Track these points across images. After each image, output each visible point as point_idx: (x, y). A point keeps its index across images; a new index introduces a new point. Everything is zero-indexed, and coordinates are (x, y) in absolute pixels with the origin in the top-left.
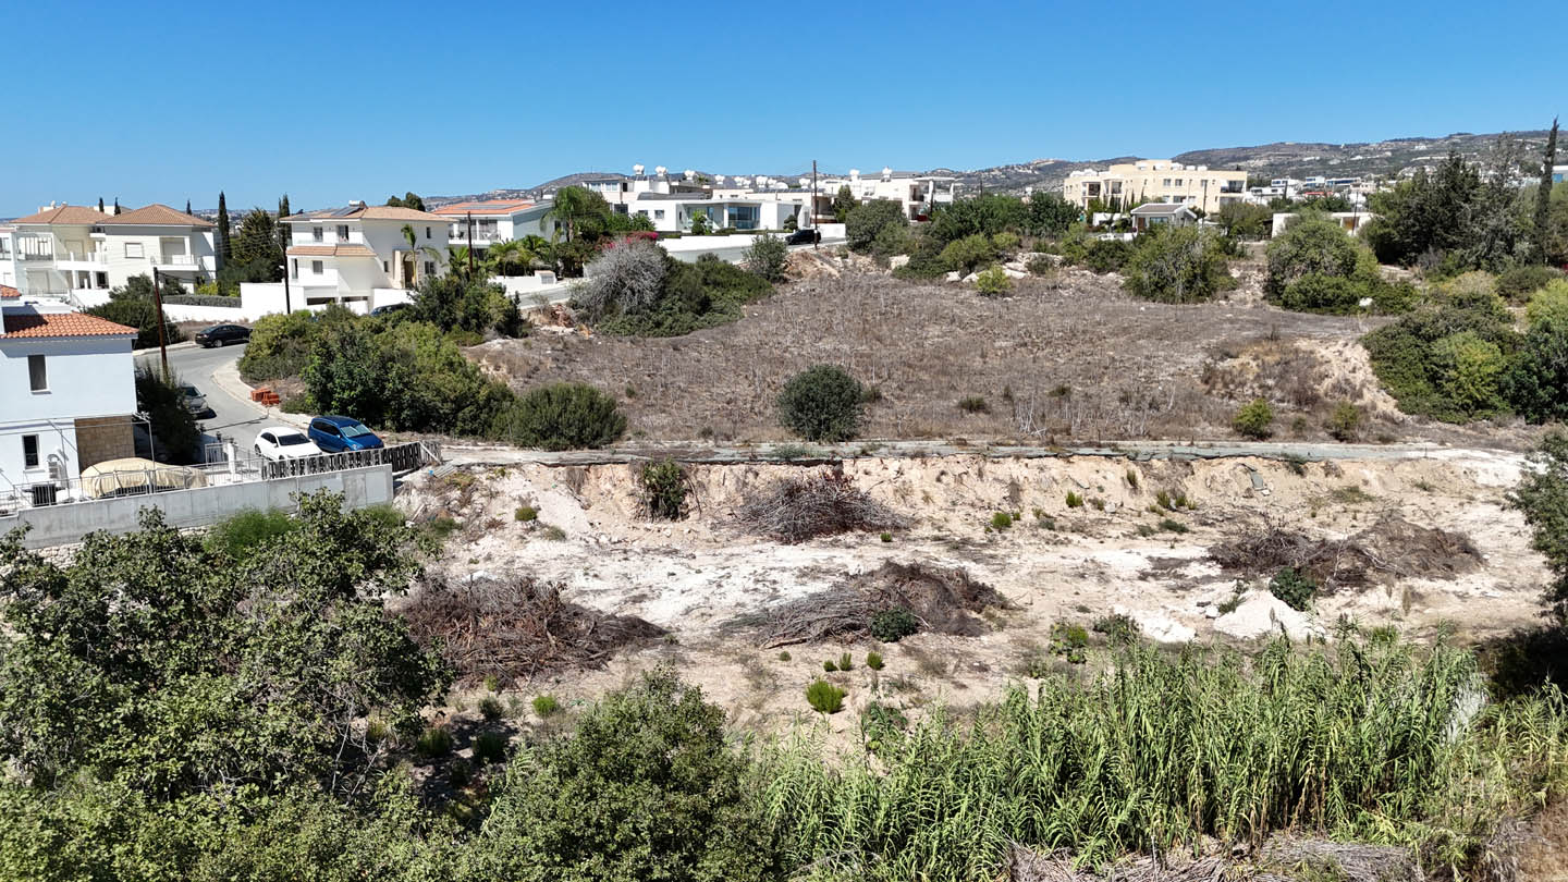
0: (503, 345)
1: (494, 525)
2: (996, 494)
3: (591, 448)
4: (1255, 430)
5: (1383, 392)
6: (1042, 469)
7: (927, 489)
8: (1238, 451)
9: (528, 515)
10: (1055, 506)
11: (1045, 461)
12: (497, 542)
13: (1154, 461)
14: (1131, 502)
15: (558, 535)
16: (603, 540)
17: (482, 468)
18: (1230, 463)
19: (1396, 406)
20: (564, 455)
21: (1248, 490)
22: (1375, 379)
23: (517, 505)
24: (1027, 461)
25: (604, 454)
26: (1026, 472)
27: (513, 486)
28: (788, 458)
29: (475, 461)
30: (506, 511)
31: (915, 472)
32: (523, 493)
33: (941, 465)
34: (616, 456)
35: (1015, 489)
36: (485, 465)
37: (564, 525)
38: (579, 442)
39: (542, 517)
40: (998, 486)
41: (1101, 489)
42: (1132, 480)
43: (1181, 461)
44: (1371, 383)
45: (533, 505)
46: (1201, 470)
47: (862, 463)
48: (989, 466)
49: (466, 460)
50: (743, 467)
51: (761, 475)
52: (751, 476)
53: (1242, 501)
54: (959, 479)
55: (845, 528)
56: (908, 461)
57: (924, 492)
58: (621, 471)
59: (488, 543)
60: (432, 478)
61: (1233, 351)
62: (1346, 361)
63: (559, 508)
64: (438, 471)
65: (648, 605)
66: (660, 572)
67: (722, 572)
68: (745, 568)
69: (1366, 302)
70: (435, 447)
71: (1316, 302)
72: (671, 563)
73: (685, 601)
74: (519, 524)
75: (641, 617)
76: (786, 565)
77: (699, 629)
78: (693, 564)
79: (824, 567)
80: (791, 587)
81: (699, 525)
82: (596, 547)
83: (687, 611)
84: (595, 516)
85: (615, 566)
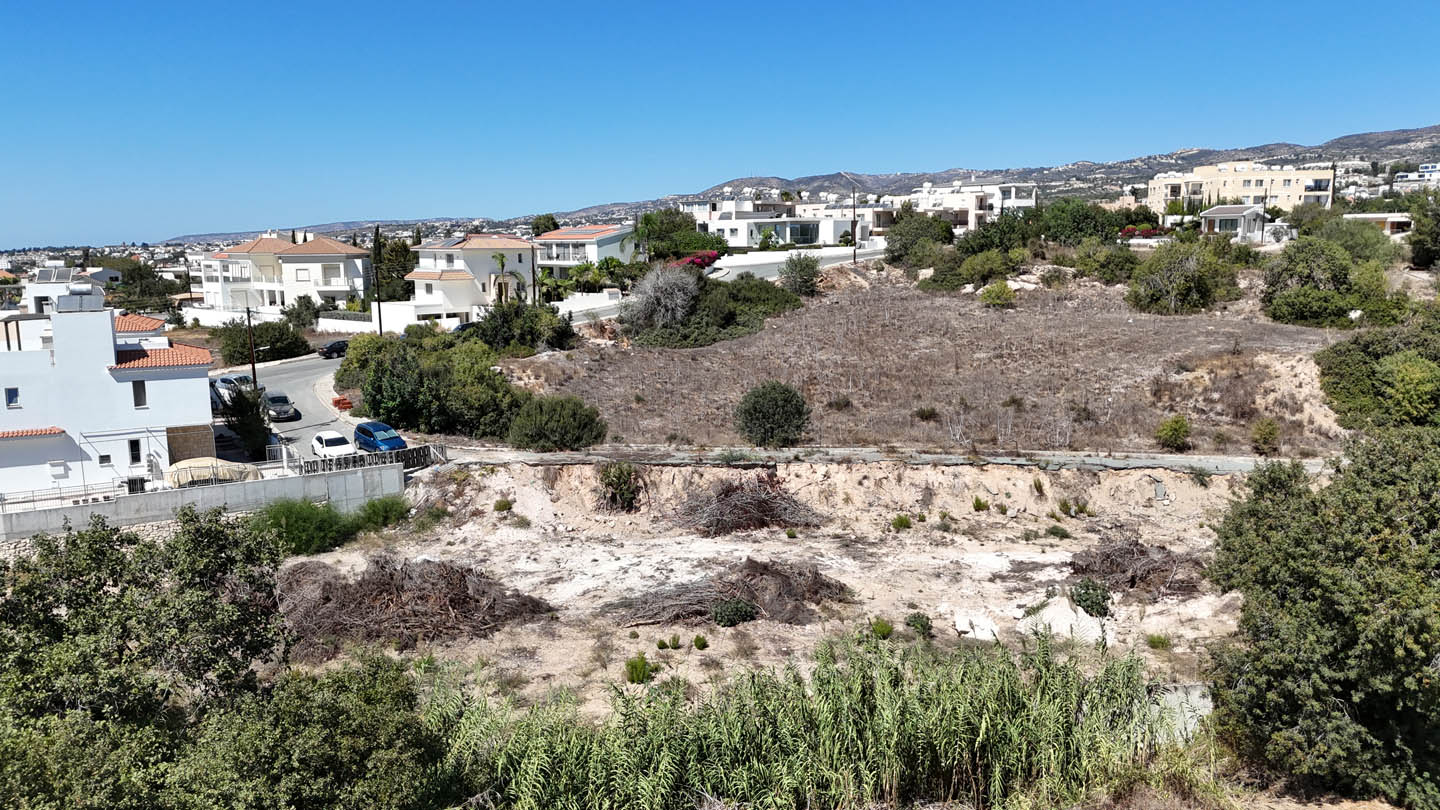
0: (550, 356)
1: (478, 513)
2: (909, 497)
3: (572, 450)
4: (1176, 443)
5: (1326, 407)
6: (956, 476)
7: (849, 491)
8: (1150, 463)
9: (505, 506)
10: (962, 510)
11: (960, 468)
12: (477, 527)
13: (1064, 471)
14: (1033, 507)
15: (524, 523)
16: (561, 528)
17: (477, 467)
18: (1140, 473)
19: (1336, 421)
20: (547, 456)
21: (1149, 499)
22: (1322, 393)
23: (498, 498)
24: (944, 468)
25: (578, 456)
26: (941, 478)
27: (499, 482)
28: (729, 462)
29: (474, 460)
30: (487, 502)
31: (840, 477)
32: (505, 488)
33: (865, 470)
34: (590, 457)
35: (928, 494)
36: (480, 463)
37: (530, 516)
38: (561, 446)
39: (516, 509)
40: (913, 490)
41: (1008, 495)
42: (1039, 487)
43: (1089, 471)
44: (1315, 397)
45: (510, 498)
46: (1108, 481)
47: (794, 468)
48: (908, 472)
49: (468, 459)
50: (690, 469)
51: (706, 476)
52: (696, 476)
53: (1140, 510)
54: (879, 483)
55: (762, 524)
56: (834, 467)
57: (846, 494)
58: (588, 471)
59: (470, 529)
60: (436, 474)
61: (1190, 365)
62: (1295, 376)
63: (533, 502)
64: (442, 469)
65: (558, 586)
66: (588, 557)
67: (636, 560)
68: (657, 557)
69: (1354, 315)
70: (442, 450)
71: (1305, 315)
72: (599, 551)
73: (591, 584)
74: (496, 513)
75: (546, 597)
76: (691, 556)
77: (586, 607)
78: (618, 552)
79: (721, 559)
80: (682, 575)
81: (641, 519)
82: (552, 535)
83: (584, 593)
84: (558, 507)
85: (556, 551)
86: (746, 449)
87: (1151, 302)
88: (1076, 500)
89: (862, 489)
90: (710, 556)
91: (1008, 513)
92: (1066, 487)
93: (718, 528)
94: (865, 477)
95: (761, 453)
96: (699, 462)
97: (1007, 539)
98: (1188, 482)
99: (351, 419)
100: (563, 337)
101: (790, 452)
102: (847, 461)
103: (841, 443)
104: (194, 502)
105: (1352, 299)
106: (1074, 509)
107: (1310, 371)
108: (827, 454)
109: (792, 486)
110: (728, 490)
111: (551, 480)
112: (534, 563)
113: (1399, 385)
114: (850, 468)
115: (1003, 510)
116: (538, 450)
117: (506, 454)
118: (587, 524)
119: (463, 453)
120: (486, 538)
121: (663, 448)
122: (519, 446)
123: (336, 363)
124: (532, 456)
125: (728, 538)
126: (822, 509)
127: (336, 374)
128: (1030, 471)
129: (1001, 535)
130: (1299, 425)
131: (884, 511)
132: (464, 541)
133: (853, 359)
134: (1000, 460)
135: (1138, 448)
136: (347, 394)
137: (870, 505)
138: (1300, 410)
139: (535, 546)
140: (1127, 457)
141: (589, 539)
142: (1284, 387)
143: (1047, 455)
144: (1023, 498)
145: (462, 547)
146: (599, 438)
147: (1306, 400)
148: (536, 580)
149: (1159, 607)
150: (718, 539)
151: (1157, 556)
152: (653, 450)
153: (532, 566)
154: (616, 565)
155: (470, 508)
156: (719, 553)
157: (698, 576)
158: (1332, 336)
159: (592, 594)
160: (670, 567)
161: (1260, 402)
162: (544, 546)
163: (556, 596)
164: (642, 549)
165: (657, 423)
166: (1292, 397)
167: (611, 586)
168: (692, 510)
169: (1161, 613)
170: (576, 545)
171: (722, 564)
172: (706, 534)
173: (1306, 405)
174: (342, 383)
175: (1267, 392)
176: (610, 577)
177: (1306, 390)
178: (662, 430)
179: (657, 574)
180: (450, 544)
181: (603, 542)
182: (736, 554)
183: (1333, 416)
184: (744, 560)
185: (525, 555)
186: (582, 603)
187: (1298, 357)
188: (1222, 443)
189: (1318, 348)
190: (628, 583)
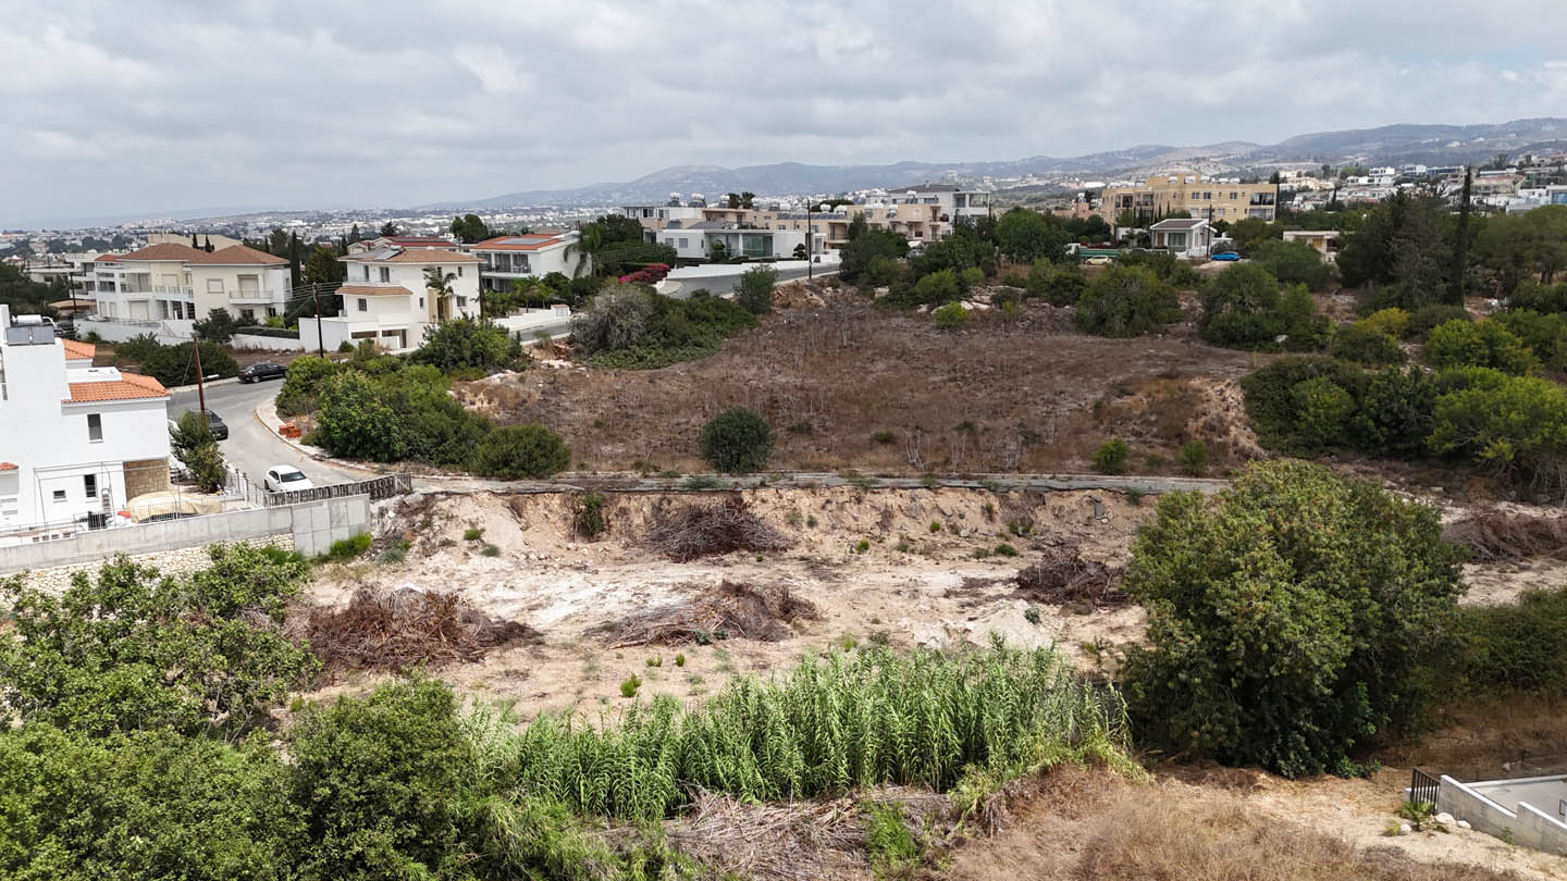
0: (502, 379)
2: (869, 520)
3: (539, 478)
4: (1110, 463)
5: (1249, 430)
6: (913, 499)
7: (814, 514)
8: (1089, 484)
9: (474, 536)
10: (915, 531)
11: (917, 491)
12: (448, 557)
13: (1012, 492)
14: (984, 527)
15: (492, 552)
16: (532, 556)
17: (443, 496)
18: (1082, 494)
19: (1258, 442)
20: (513, 485)
21: (1089, 518)
22: (1246, 417)
23: (468, 527)
24: (902, 492)
25: (545, 485)
26: (899, 501)
27: (467, 510)
28: (696, 488)
29: (440, 489)
31: (806, 503)
32: (473, 517)
33: (828, 494)
34: (557, 486)
35: (886, 517)
36: (447, 493)
37: (500, 544)
38: (527, 474)
39: (485, 537)
40: (874, 513)
41: (961, 516)
42: (989, 509)
43: (1034, 493)
44: (1240, 420)
45: (479, 527)
46: (1053, 501)
47: (762, 493)
48: (868, 496)
49: (433, 488)
50: (658, 495)
51: (674, 503)
52: (665, 503)
53: (1081, 529)
54: (841, 507)
55: (730, 549)
56: (798, 491)
57: (810, 517)
58: (556, 501)
59: (441, 559)
60: (402, 504)
61: (1130, 389)
62: (1224, 400)
63: (501, 528)
64: (409, 499)
65: (539, 613)
66: (563, 585)
67: (612, 586)
68: (634, 583)
69: (1281, 339)
70: (407, 479)
71: (1235, 339)
72: (577, 577)
73: (572, 609)
74: (466, 542)
75: (529, 623)
76: (666, 581)
77: (568, 633)
78: (594, 578)
79: (695, 583)
80: (659, 599)
81: (612, 545)
82: (524, 562)
83: (566, 619)
84: (531, 535)
85: (532, 578)
86: (713, 475)
87: (1098, 325)
88: (1023, 519)
89: (825, 512)
90: (684, 580)
91: (963, 533)
92: (1013, 508)
93: (686, 554)
94: (828, 502)
95: (728, 480)
96: (668, 490)
97: (960, 557)
98: (1123, 502)
99: (302, 447)
100: (515, 357)
101: (757, 479)
102: (810, 487)
103: (804, 468)
104: (156, 537)
105: (1279, 324)
106: (1020, 529)
107: (1234, 395)
108: (792, 479)
109: (759, 511)
110: (696, 516)
111: (516, 510)
112: (511, 591)
113: (1311, 410)
114: (813, 493)
115: (955, 530)
116: (503, 479)
117: (470, 483)
118: (560, 552)
119: (426, 483)
120: (460, 567)
121: (631, 475)
122: (483, 475)
123: (276, 388)
124: (500, 486)
125: (700, 562)
126: (789, 532)
127: (278, 400)
128: (981, 493)
129: (954, 554)
130: (1224, 446)
131: (846, 534)
132: (436, 571)
133: (811, 382)
134: (954, 483)
135: (1080, 470)
136: (293, 422)
137: (834, 528)
138: (1226, 433)
139: (510, 574)
140: (1070, 479)
141: (562, 567)
142: (1214, 410)
143: (997, 478)
144: (974, 520)
145: (435, 577)
146: (564, 466)
147: (1232, 423)
148: (516, 607)
149: (1093, 616)
150: (690, 564)
151: (1092, 571)
152: (620, 477)
153: (511, 594)
154: (593, 591)
155: (440, 538)
156: (692, 577)
157: (676, 600)
158: (1260, 360)
159: (574, 619)
160: (647, 592)
161: (1192, 425)
162: (518, 574)
163: (539, 621)
164: (616, 575)
165: (620, 449)
166: (1221, 420)
167: (592, 610)
168: (662, 537)
169: (1094, 622)
170: (550, 574)
171: (696, 587)
172: (677, 560)
173: (1232, 428)
174: (284, 409)
175: (1197, 417)
176: (589, 602)
177: (1232, 414)
178: (626, 456)
179: (634, 599)
180: (424, 574)
181: (577, 569)
182: (710, 578)
183: (1256, 438)
184: (719, 582)
185: (501, 583)
186: (567, 628)
187: (1228, 380)
188: (1155, 466)
189: (1245, 373)
190: (608, 607)
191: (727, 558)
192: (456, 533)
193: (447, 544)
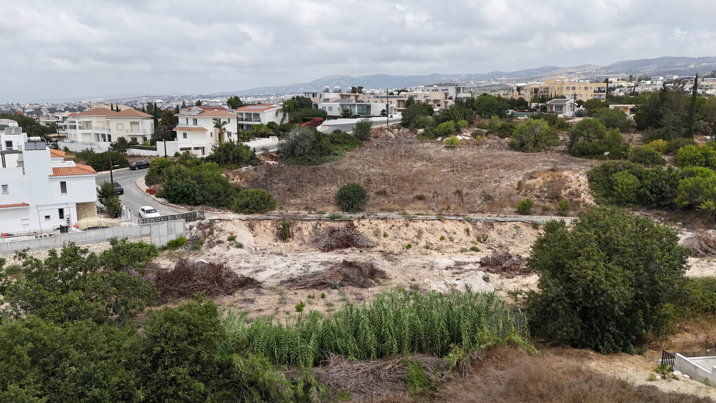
0: (247, 169)
2: (412, 234)
4: (526, 211)
5: (590, 195)
6: (432, 225)
7: (386, 231)
8: (515, 219)
9: (232, 239)
10: (434, 240)
11: (434, 222)
12: (220, 248)
13: (478, 223)
14: (465, 238)
15: (240, 246)
16: (258, 248)
21: (514, 235)
23: (229, 235)
24: (427, 222)
25: (264, 216)
26: (426, 226)
29: (217, 218)
31: (383, 226)
32: (231, 230)
33: (393, 222)
39: (237, 240)
41: (455, 233)
42: (467, 231)
43: (489, 223)
44: (586, 190)
45: (234, 235)
46: (497, 227)
47: (363, 221)
49: (214, 217)
50: (316, 222)
53: (510, 240)
54: (399, 228)
56: (380, 221)
57: (385, 233)
58: (269, 223)
59: (216, 249)
60: (200, 224)
61: (534, 176)
62: (578, 181)
63: (244, 235)
64: (203, 222)
65: (260, 274)
66: (272, 261)
67: (293, 262)
68: (303, 261)
69: (606, 153)
70: (202, 213)
71: (584, 153)
72: (278, 258)
73: (274, 272)
74: (228, 242)
75: (255, 278)
76: (318, 260)
77: (273, 283)
78: (285, 259)
79: (331, 261)
80: (314, 268)
81: (294, 244)
82: (255, 252)
83: (272, 276)
84: (258, 239)
85: (257, 258)
86: (340, 213)
87: (520, 147)
88: (483, 235)
89: (392, 231)
90: (326, 260)
91: (455, 241)
92: (479, 230)
93: (328, 248)
94: (393, 226)
95: (347, 215)
96: (320, 219)
97: (454, 252)
98: (530, 228)
99: (156, 199)
100: (252, 159)
101: (361, 215)
102: (385, 219)
103: (382, 210)
104: (90, 237)
105: (605, 147)
106: (482, 240)
107: (584, 179)
108: (376, 215)
109: (361, 229)
110: (333, 231)
111: (251, 227)
112: (248, 264)
113: (620, 186)
114: (386, 221)
115: (451, 239)
116: (245, 213)
117: (230, 215)
118: (270, 246)
119: (211, 215)
120: (225, 253)
121: (303, 212)
122: (237, 211)
123: (145, 172)
124: (244, 217)
125: (334, 252)
126: (375, 239)
127: (146, 177)
128: (464, 223)
129: (451, 250)
130: (578, 203)
131: (401, 241)
132: (215, 254)
133: (387, 171)
134: (451, 218)
135: (510, 213)
136: (152, 187)
137: (395, 238)
138: (579, 196)
139: (248, 256)
140: (506, 217)
141: (271, 253)
142: (574, 186)
143: (472, 216)
144: (461, 235)
145: (214, 257)
146: (273, 208)
147: (582, 192)
148: (250, 271)
149: (515, 279)
150: (329, 253)
151: (515, 258)
152: (298, 213)
153: (248, 265)
154: (285, 264)
155: (217, 239)
156: (330, 259)
157: (322, 268)
158: (596, 163)
159: (275, 277)
160: (309, 265)
161: (563, 193)
162: (251, 256)
163: (260, 277)
164: (295, 257)
165: (299, 201)
166: (577, 190)
167: (284, 273)
168: (317, 241)
169: (515, 282)
170: (266, 257)
171: (331, 263)
172: (323, 251)
173: (582, 194)
174: (149, 181)
175: (566, 189)
176: (282, 270)
177: (582, 188)
178: (301, 204)
179: (303, 268)
180: (209, 256)
181: (278, 254)
182: (338, 259)
183: (593, 199)
184: (342, 261)
185: (243, 260)
186: (272, 280)
187: (581, 172)
188: (545, 211)
189: (589, 169)
190: (291, 272)
191: (346, 250)
192: (224, 238)
193: (220, 242)
